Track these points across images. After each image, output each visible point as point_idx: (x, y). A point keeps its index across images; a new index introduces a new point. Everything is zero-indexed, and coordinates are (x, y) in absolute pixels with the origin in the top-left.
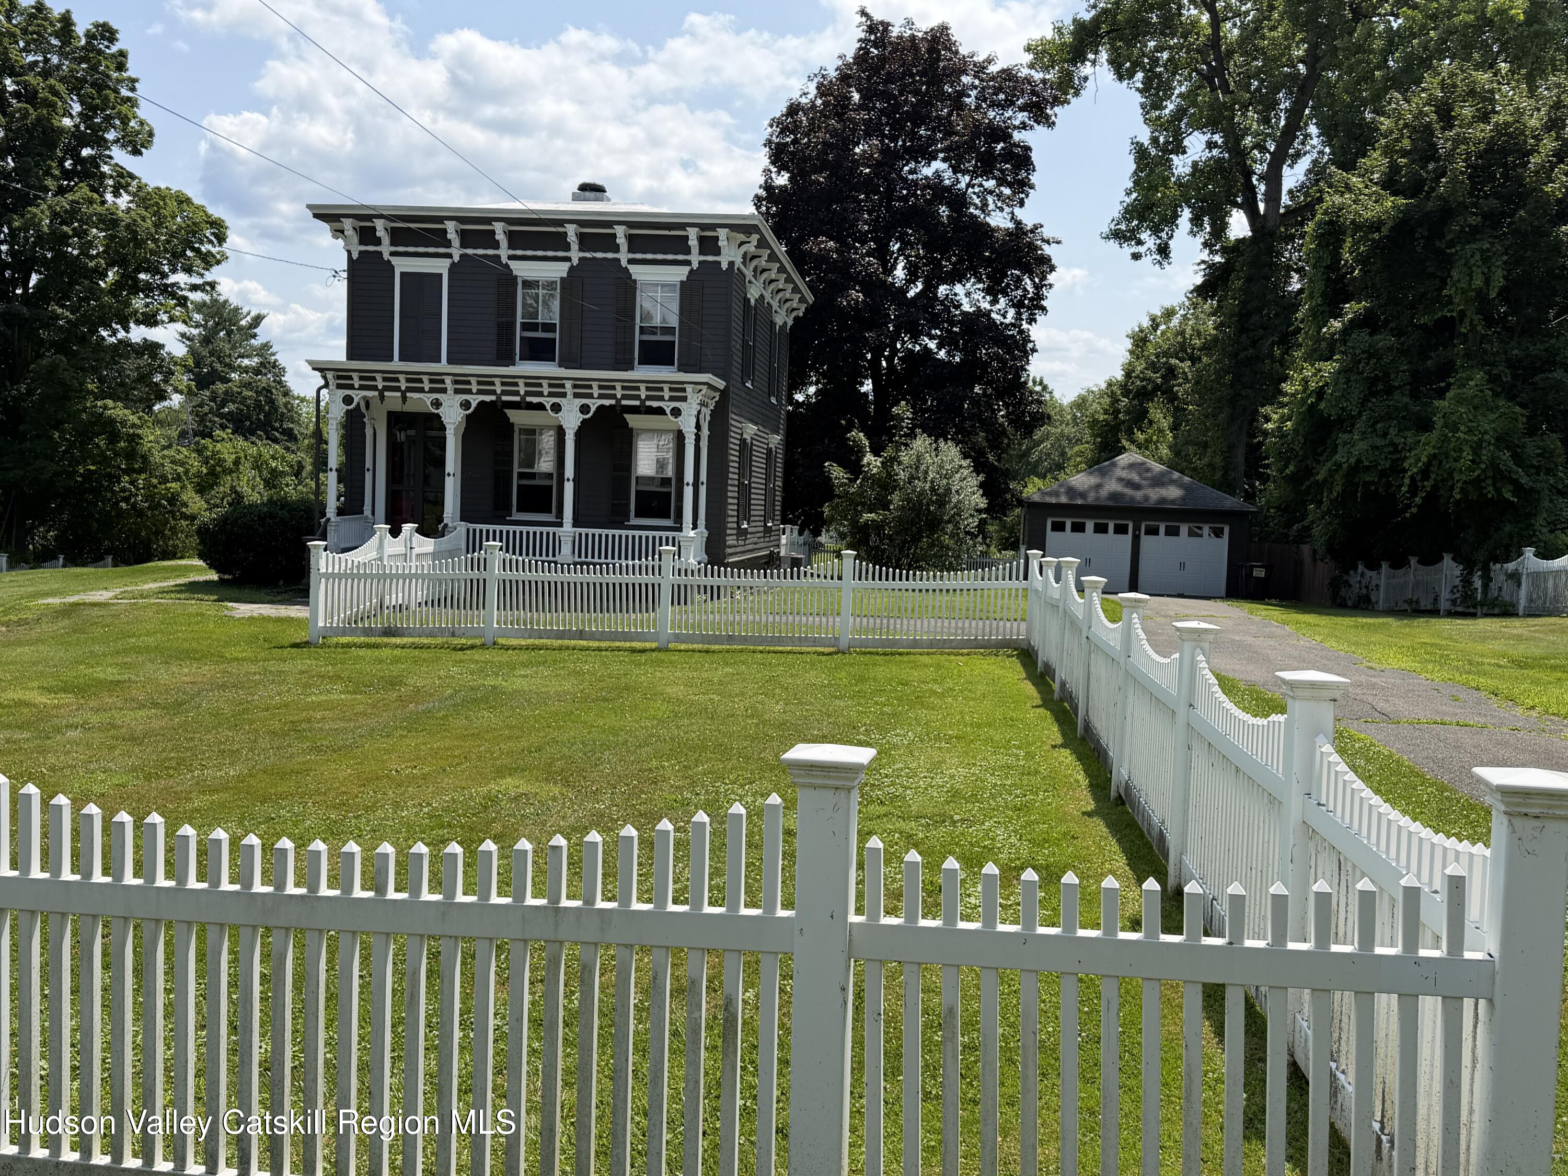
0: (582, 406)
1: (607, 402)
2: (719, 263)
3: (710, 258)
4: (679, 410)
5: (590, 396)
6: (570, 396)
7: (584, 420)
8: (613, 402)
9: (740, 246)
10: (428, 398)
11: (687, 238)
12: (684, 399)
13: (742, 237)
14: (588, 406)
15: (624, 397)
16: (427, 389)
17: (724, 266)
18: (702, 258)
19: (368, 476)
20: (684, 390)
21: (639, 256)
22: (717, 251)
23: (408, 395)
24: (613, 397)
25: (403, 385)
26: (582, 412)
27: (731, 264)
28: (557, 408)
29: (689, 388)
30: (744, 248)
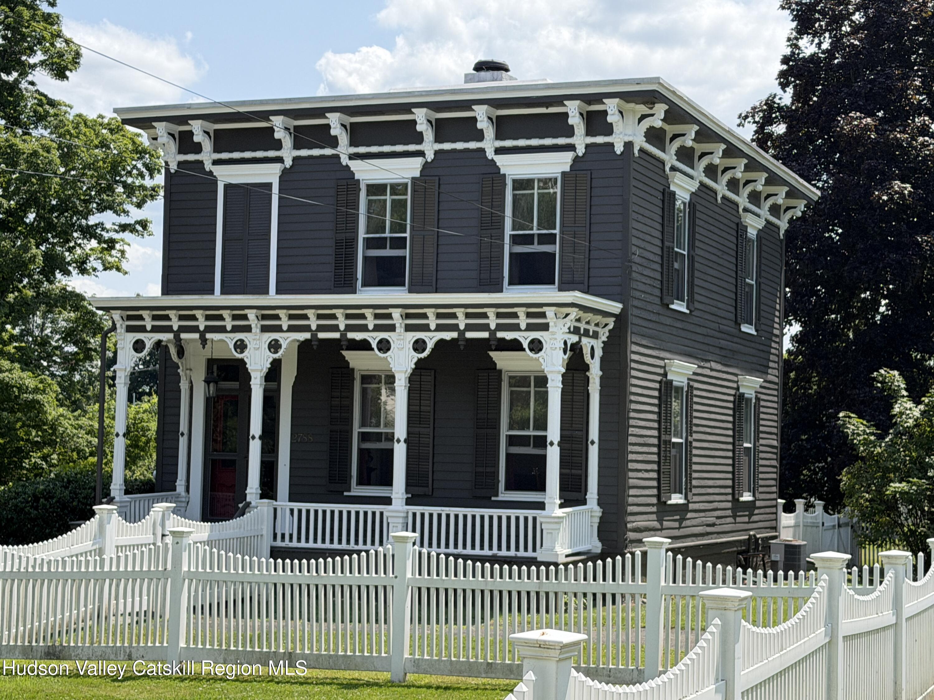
0: (417, 342)
1: (448, 336)
2: (612, 145)
3: (600, 140)
4: (540, 342)
5: (426, 328)
6: (400, 329)
7: (420, 361)
8: (455, 335)
9: (640, 120)
10: (231, 339)
11: (566, 115)
12: (545, 327)
13: (642, 109)
14: (424, 342)
15: (469, 328)
16: (229, 328)
17: (619, 149)
18: (590, 140)
19: (183, 442)
20: (543, 315)
21: (509, 143)
22: (609, 130)
23: (208, 336)
24: (454, 328)
25: (202, 324)
26: (415, 350)
27: (629, 145)
28: (384, 346)
29: (550, 312)
30: (647, 123)
